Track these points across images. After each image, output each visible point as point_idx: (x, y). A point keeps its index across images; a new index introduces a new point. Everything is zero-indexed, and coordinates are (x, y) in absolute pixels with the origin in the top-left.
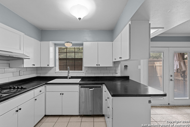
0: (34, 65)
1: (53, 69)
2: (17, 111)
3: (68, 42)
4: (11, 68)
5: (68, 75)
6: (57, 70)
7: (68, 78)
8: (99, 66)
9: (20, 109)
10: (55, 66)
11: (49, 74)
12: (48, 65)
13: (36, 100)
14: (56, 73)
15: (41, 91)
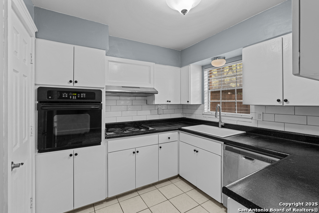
0: (170, 102)
1: (200, 108)
2: (134, 153)
3: (217, 58)
4: (148, 105)
5: (220, 120)
6: (205, 109)
7: (220, 126)
8: (285, 104)
9: (138, 152)
10: (203, 102)
11: (196, 116)
12: (188, 102)
13: (160, 147)
14: (204, 116)
15: (169, 138)
